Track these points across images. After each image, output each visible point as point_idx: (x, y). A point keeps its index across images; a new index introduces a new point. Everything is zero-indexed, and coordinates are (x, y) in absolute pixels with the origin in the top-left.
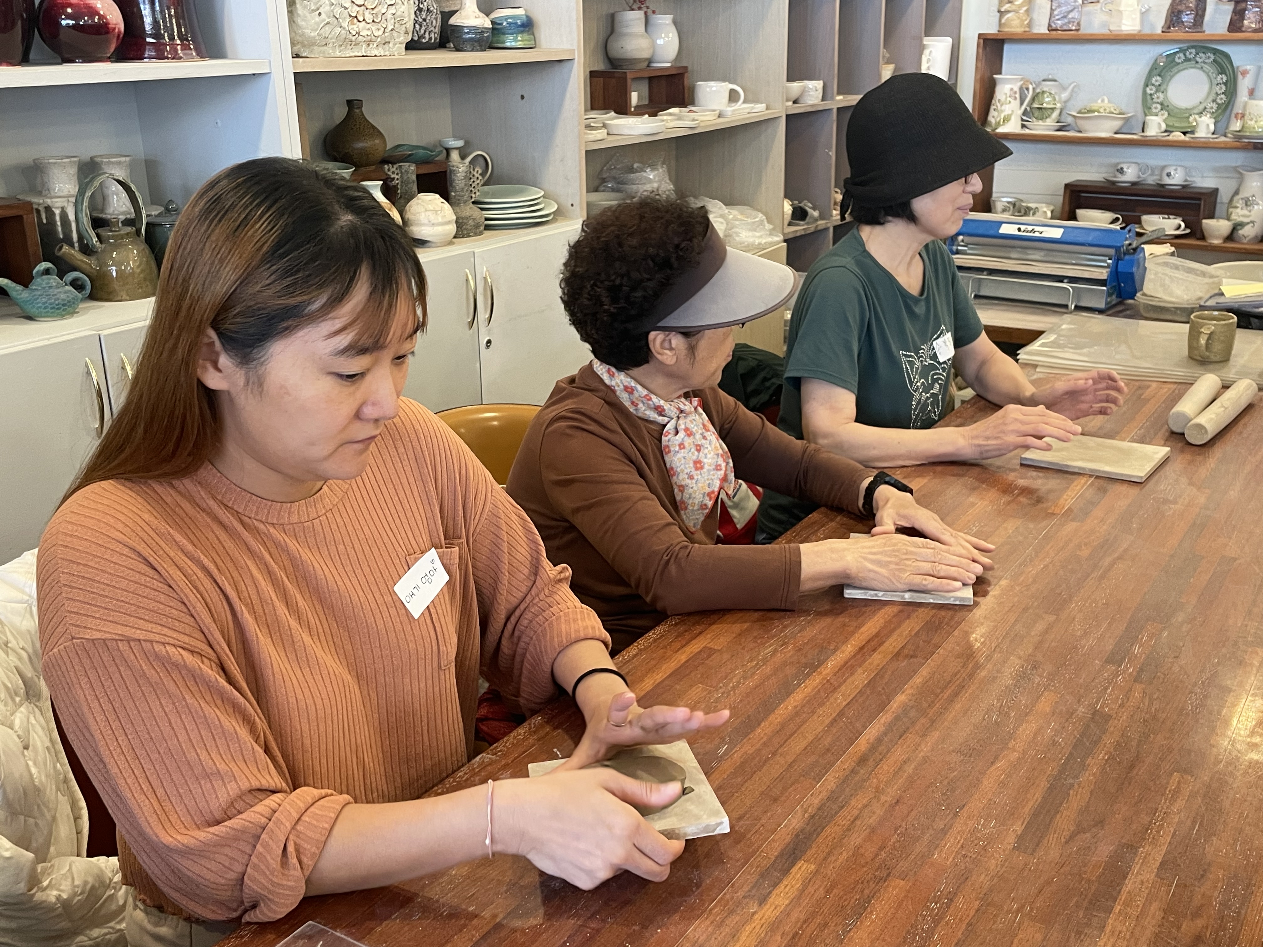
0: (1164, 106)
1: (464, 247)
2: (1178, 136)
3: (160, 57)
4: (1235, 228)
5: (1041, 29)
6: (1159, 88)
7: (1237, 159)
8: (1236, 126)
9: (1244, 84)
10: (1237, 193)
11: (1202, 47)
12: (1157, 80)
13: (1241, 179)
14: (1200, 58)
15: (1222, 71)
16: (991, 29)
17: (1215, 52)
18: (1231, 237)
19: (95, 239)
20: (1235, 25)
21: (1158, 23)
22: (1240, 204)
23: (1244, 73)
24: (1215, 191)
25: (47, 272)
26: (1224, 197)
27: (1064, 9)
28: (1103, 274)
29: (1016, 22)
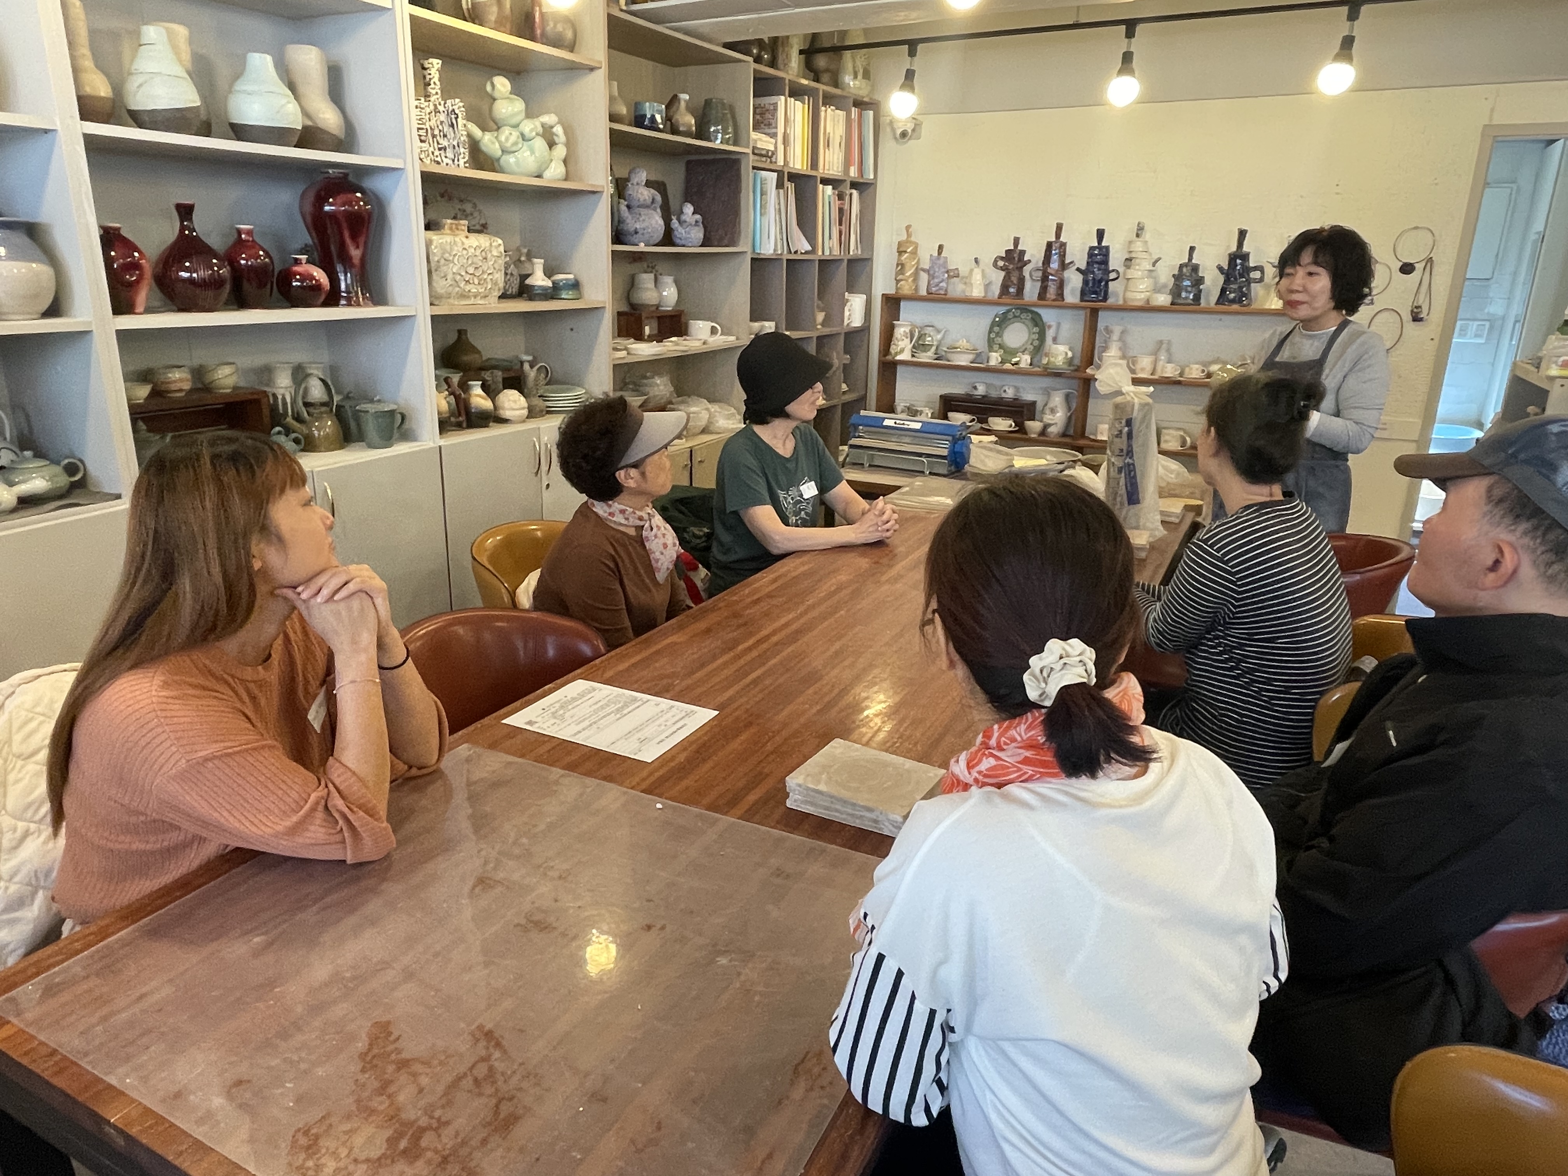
0: (1001, 346)
1: (532, 424)
2: (1008, 366)
3: (349, 305)
4: (1046, 427)
5: (923, 292)
6: (998, 334)
7: (1046, 382)
8: (1045, 361)
9: (1050, 334)
10: (1046, 405)
11: (1025, 309)
12: (996, 329)
13: (1049, 395)
14: (1023, 316)
15: (1036, 325)
16: (891, 291)
17: (1032, 312)
18: (1043, 432)
19: (306, 414)
20: (1042, 295)
21: (995, 292)
22: (1047, 411)
23: (1050, 327)
24: (1034, 403)
25: (279, 433)
26: (1039, 406)
27: (936, 280)
28: (945, 453)
29: (907, 287)
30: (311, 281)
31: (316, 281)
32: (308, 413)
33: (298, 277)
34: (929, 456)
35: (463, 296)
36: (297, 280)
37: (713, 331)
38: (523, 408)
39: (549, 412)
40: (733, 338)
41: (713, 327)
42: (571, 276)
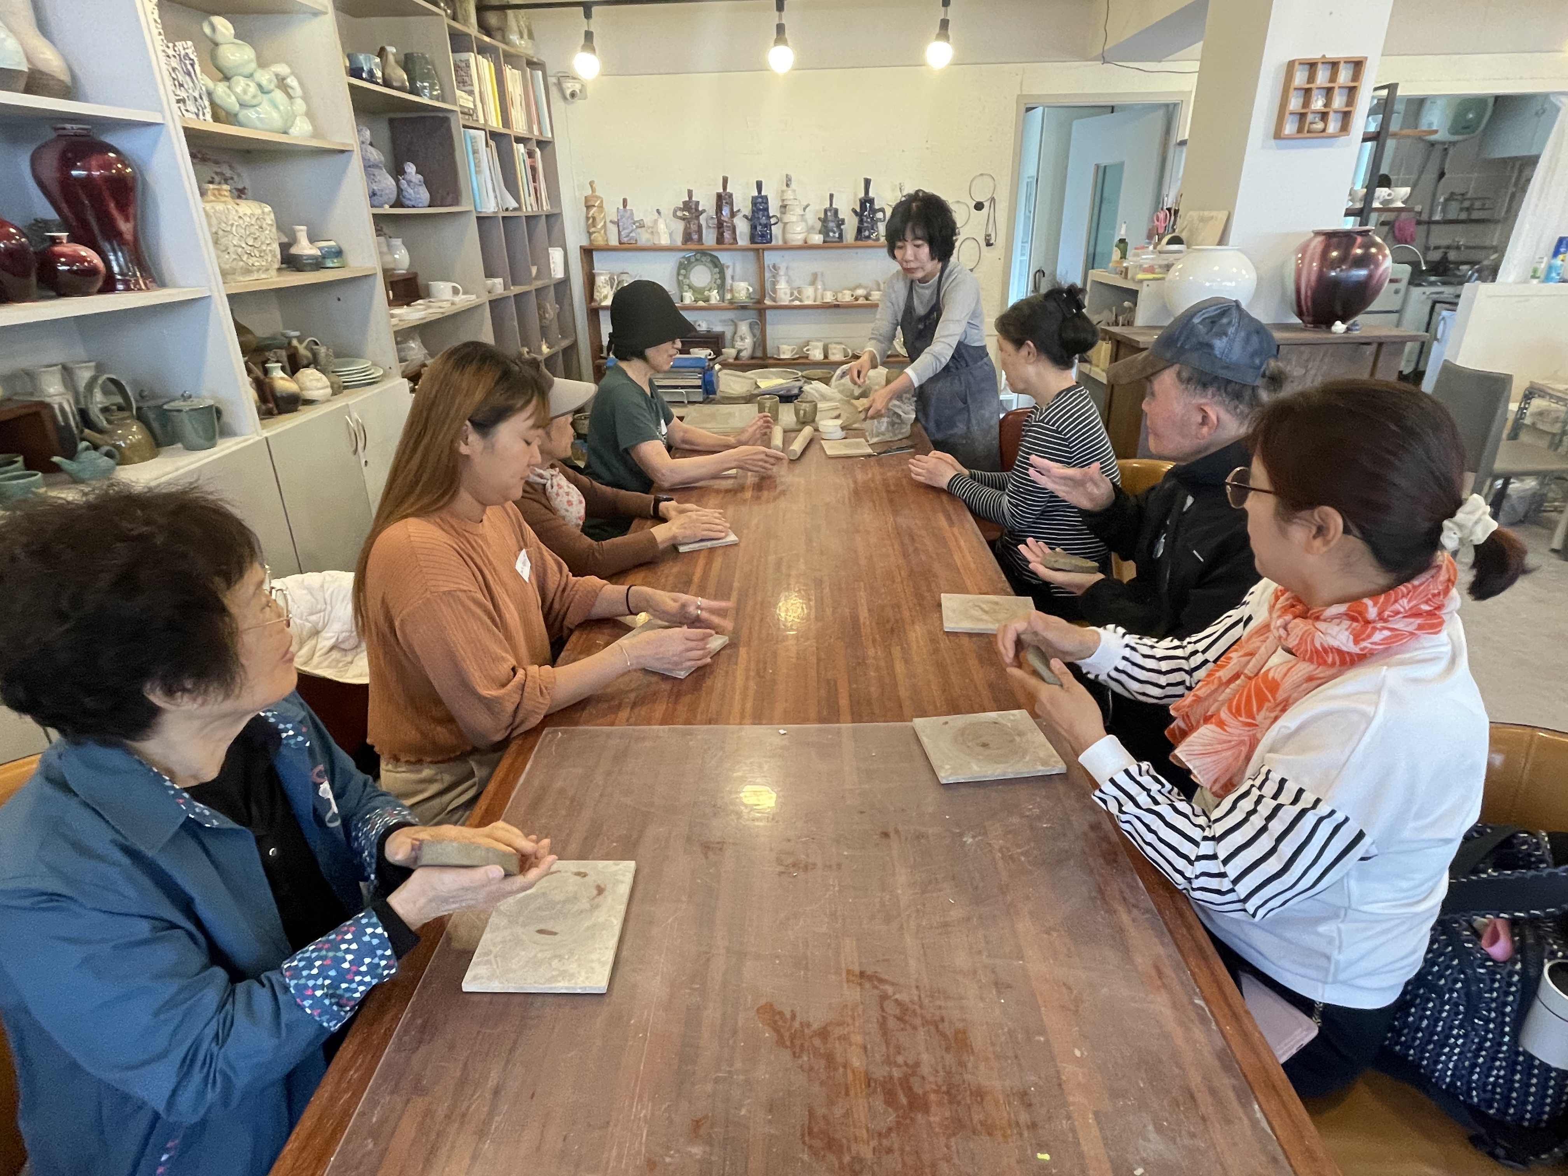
0: (690, 287)
1: (340, 402)
2: (701, 303)
3: (128, 289)
4: (739, 352)
5: (614, 242)
6: (685, 276)
7: (730, 315)
8: (728, 296)
9: (729, 273)
10: (735, 333)
11: (704, 253)
12: (683, 272)
13: (736, 325)
14: (704, 259)
15: (716, 266)
16: (585, 243)
17: (711, 255)
18: (737, 358)
19: (105, 422)
20: (720, 240)
21: (679, 241)
22: (738, 339)
23: (728, 267)
24: (723, 333)
26: (728, 336)
27: (627, 231)
28: (699, 382)
29: (600, 239)
30: (82, 263)
31: (89, 262)
32: (107, 420)
33: (63, 260)
34: (683, 387)
35: (247, 271)
36: (63, 264)
37: (455, 291)
38: (327, 387)
39: (346, 388)
40: (473, 297)
41: (454, 287)
42: (332, 243)
